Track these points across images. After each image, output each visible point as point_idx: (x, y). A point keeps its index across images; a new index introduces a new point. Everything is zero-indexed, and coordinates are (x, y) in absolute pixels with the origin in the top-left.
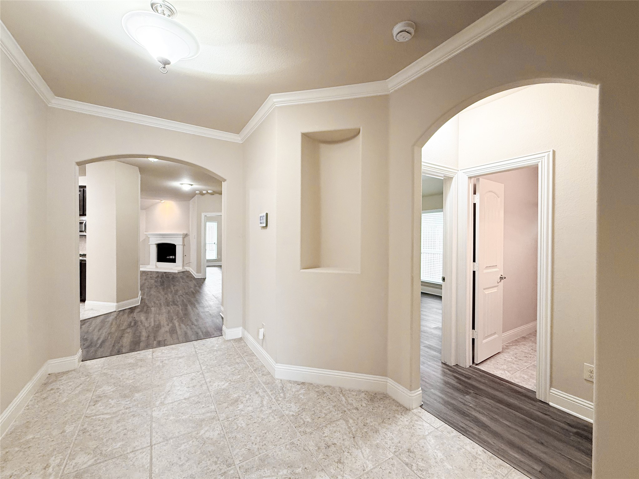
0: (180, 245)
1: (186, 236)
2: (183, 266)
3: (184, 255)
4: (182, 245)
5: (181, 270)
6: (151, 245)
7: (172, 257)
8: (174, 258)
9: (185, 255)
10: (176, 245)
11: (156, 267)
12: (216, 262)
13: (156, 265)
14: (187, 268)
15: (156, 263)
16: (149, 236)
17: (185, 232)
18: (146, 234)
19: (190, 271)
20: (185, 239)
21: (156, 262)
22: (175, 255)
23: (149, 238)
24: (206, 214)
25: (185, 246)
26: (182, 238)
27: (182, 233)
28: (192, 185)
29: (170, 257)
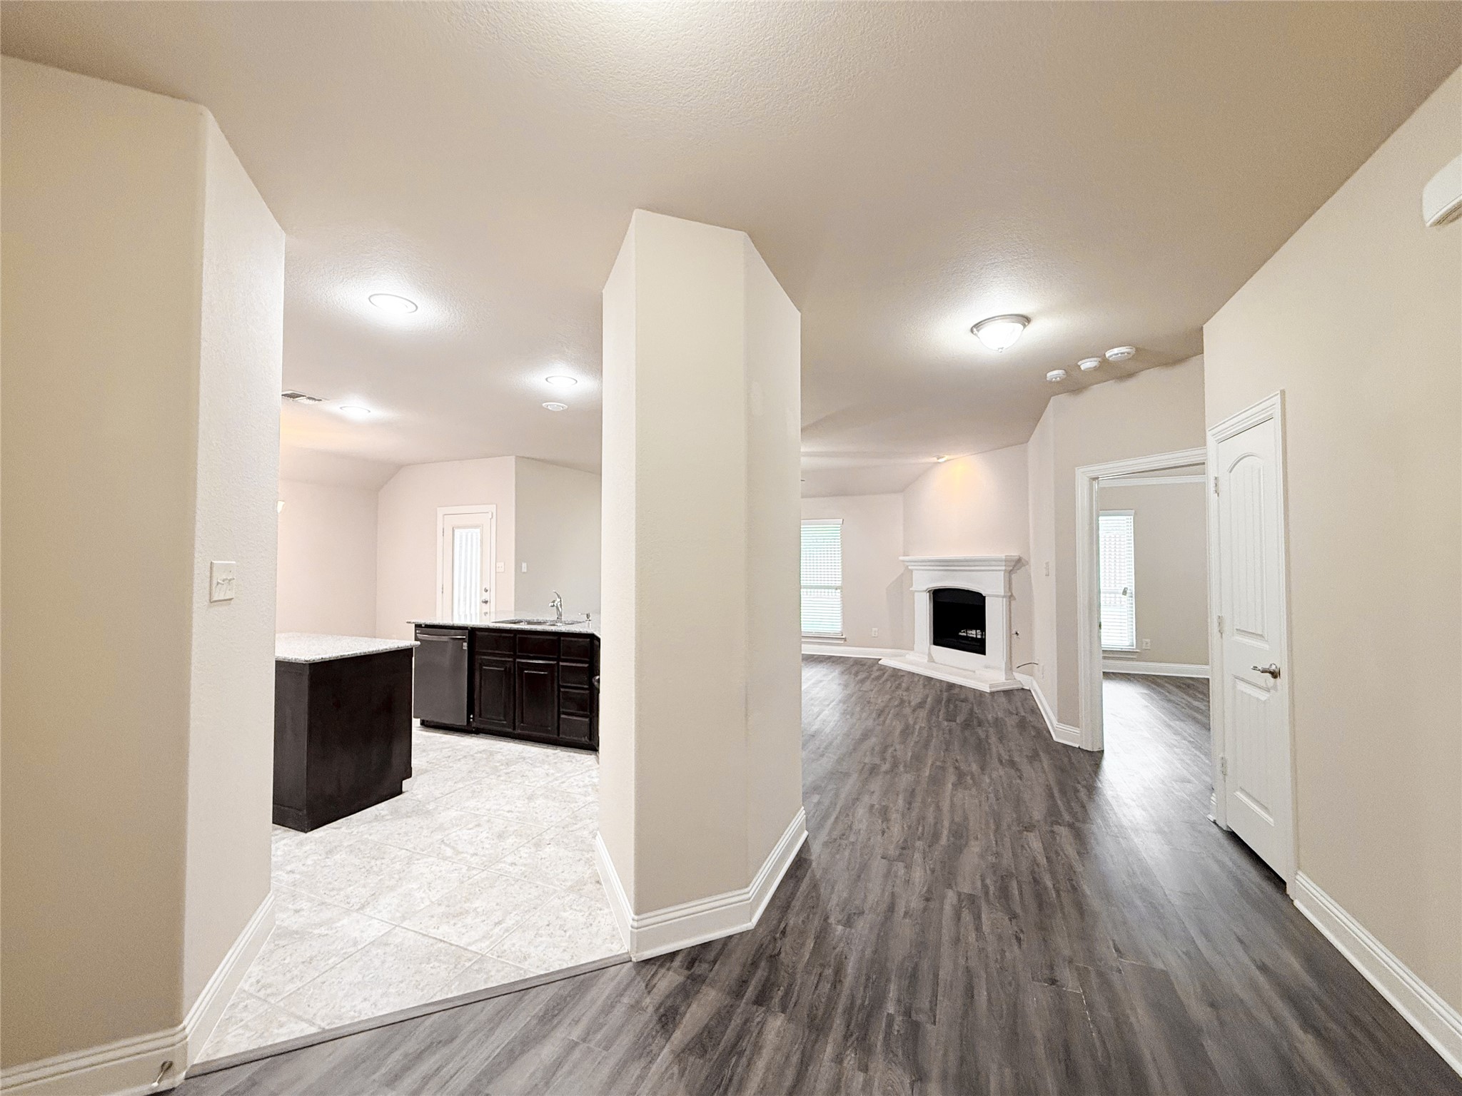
0: (997, 596)
1: (1016, 565)
2: (1009, 669)
3: (1012, 634)
4: (1004, 597)
5: (1004, 684)
6: (916, 594)
7: (974, 632)
8: (979, 637)
9: (1014, 632)
10: (984, 597)
11: (931, 659)
12: (1132, 659)
13: (930, 655)
14: (1023, 680)
15: (929, 649)
16: (910, 567)
17: (1014, 553)
18: (903, 561)
19: (1032, 691)
20: (1013, 576)
21: (930, 644)
22: (982, 628)
23: (911, 571)
24: (1095, 470)
25: (1015, 599)
26: (1003, 572)
27: (1003, 556)
28: (1025, 320)
29: (970, 632)
